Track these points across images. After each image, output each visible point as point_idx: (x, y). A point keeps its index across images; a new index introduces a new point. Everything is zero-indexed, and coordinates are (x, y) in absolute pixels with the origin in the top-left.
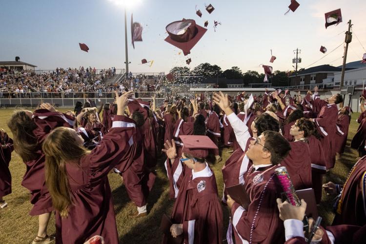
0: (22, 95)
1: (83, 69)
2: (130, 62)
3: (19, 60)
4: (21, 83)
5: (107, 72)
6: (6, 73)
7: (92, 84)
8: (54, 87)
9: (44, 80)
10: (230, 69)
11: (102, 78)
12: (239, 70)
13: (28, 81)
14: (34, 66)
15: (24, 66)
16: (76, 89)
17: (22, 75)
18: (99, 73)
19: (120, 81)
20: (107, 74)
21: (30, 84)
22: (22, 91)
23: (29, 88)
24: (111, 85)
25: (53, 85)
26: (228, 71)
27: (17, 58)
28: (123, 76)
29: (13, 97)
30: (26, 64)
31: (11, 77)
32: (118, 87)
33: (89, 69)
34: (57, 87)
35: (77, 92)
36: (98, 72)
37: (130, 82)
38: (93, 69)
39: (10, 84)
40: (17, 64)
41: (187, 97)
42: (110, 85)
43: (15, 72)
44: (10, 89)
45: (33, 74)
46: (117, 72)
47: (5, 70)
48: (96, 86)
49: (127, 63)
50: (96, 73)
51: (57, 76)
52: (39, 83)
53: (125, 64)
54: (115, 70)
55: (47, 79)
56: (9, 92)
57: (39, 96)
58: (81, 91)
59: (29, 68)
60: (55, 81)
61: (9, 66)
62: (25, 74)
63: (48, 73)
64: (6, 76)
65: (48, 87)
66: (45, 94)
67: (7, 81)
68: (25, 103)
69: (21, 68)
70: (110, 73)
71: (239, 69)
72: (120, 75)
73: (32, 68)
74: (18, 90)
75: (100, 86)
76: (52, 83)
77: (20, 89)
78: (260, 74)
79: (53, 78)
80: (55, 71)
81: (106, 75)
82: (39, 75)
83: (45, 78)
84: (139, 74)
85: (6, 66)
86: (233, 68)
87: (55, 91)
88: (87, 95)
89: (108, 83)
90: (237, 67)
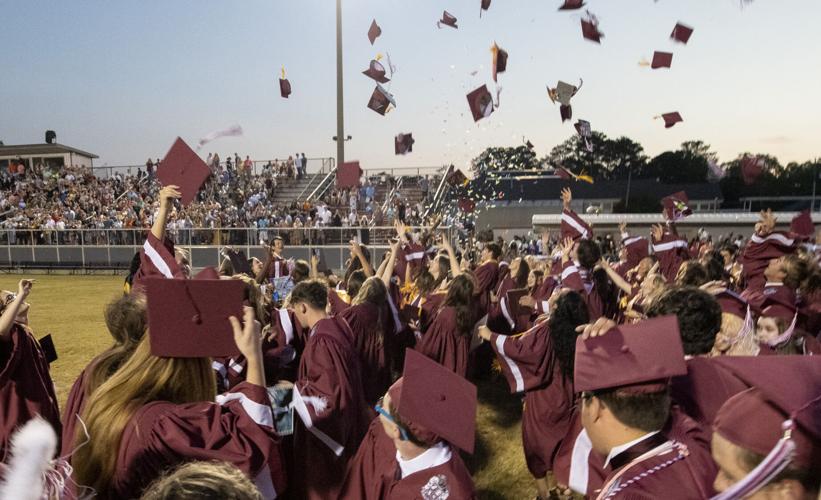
0: (62, 237)
1: (216, 161)
2: (350, 138)
3: (53, 141)
4: (60, 203)
5: (282, 170)
6: (22, 177)
7: (239, 203)
8: (141, 212)
9: (116, 196)
10: (674, 151)
11: (269, 183)
12: (709, 151)
13: (77, 199)
14: (90, 157)
15: (66, 156)
16: (197, 219)
17: (60, 180)
18: (260, 173)
19: (317, 193)
20: (284, 174)
21: (81, 205)
22: (61, 225)
23: (78, 217)
24: (293, 208)
25: (137, 209)
26: (666, 157)
27: (50, 135)
28: (329, 180)
29: (41, 241)
30: (71, 151)
31: (34, 186)
32: (313, 214)
33: (233, 160)
34: (148, 213)
35: (200, 227)
36: (257, 170)
37: (348, 198)
38: (244, 159)
39: (32, 206)
40: (51, 152)
41: (519, 244)
42: (289, 205)
43: (47, 174)
44: (31, 219)
45: (88, 179)
46: (312, 169)
47: (21, 168)
48: (252, 211)
49: (339, 139)
50: (253, 173)
51: (149, 184)
52: (104, 203)
53: (335, 143)
54: (304, 161)
55: (123, 190)
56: (32, 229)
57: (104, 239)
58: (208, 223)
59: (78, 161)
60: (144, 196)
61: (30, 157)
62: (69, 177)
63: (127, 174)
64: (24, 184)
65: (126, 213)
66: (119, 232)
67: (27, 198)
68: (70, 259)
69: (60, 162)
70: (290, 172)
71: (706, 148)
72: (320, 176)
73: (86, 162)
74: (52, 221)
75: (263, 210)
76: (135, 203)
77: (56, 220)
78: (784, 163)
79: (137, 189)
80: (144, 169)
81: (278, 178)
82: (105, 182)
83: (119, 187)
84: (376, 173)
85: (24, 157)
86: (686, 145)
87: (144, 226)
88: (227, 237)
89: (286, 200)
90: (698, 143)
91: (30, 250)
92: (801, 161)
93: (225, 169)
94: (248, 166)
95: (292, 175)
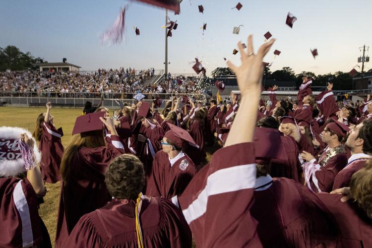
0: (67, 95)
1: (123, 70)
2: (169, 63)
3: (66, 62)
4: (67, 83)
5: (146, 73)
6: (54, 74)
7: (130, 84)
8: (96, 87)
9: (87, 81)
10: (280, 70)
11: (141, 78)
12: (292, 70)
13: (73, 82)
14: (79, 67)
15: (70, 67)
16: (115, 90)
17: (67, 75)
18: (138, 74)
19: (158, 82)
20: (146, 75)
21: (74, 84)
22: (67, 91)
23: (73, 88)
24: (149, 87)
25: (94, 86)
26: (277, 72)
27: (64, 60)
28: (162, 77)
29: (59, 96)
30: (72, 65)
31: (58, 77)
32: (156, 89)
33: (129, 70)
34: (98, 87)
35: (117, 92)
36: (137, 73)
37: (168, 84)
38: (132, 69)
39: (57, 84)
40: (64, 66)
41: (227, 101)
42: (148, 86)
43: (63, 73)
44: (56, 88)
45: (77, 75)
46: (156, 73)
47: (53, 71)
48: (135, 87)
49: (166, 63)
50: (136, 74)
51: (99, 77)
52: (83, 83)
53: (165, 65)
54: (154, 71)
55: (90, 79)
56: (56, 92)
57: (82, 96)
58: (119, 91)
59: (74, 69)
60: (97, 82)
61: (57, 67)
62: (71, 74)
63: (91, 74)
64: (54, 76)
65: (90, 87)
66: (88, 94)
67: (55, 81)
68: (69, 103)
69: (68, 69)
70: (149, 74)
71: (291, 69)
72: (159, 76)
73: (77, 69)
74: (64, 89)
75: (139, 87)
76: (94, 84)
77: (65, 89)
78: (317, 75)
79: (95, 79)
80: (97, 72)
81: (144, 76)
82: (83, 76)
83: (88, 78)
84: (179, 75)
85: (55, 67)
86: (284, 68)
87: (97, 92)
88: (126, 96)
89: (147, 84)
90: (288, 68)
91: (55, 99)
92: (322, 75)
93: (126, 73)
94: (134, 72)
95: (149, 75)
